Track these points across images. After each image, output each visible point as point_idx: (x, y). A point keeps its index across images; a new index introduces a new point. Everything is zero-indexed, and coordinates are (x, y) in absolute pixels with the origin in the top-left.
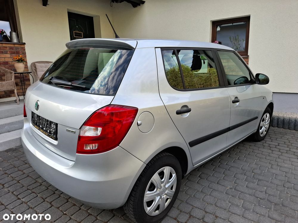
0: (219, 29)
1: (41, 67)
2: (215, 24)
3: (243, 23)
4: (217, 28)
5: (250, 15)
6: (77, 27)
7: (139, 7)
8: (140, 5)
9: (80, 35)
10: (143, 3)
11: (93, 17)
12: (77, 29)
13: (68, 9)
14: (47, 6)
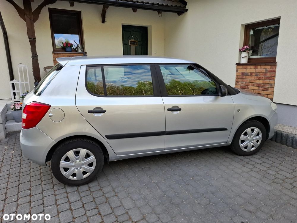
0: (252, 33)
3: (277, 25)
4: (250, 31)
5: (280, 17)
9: (134, 43)
10: (187, 10)
11: (147, 27)
12: (133, 38)
13: (122, 23)
14: (105, 23)
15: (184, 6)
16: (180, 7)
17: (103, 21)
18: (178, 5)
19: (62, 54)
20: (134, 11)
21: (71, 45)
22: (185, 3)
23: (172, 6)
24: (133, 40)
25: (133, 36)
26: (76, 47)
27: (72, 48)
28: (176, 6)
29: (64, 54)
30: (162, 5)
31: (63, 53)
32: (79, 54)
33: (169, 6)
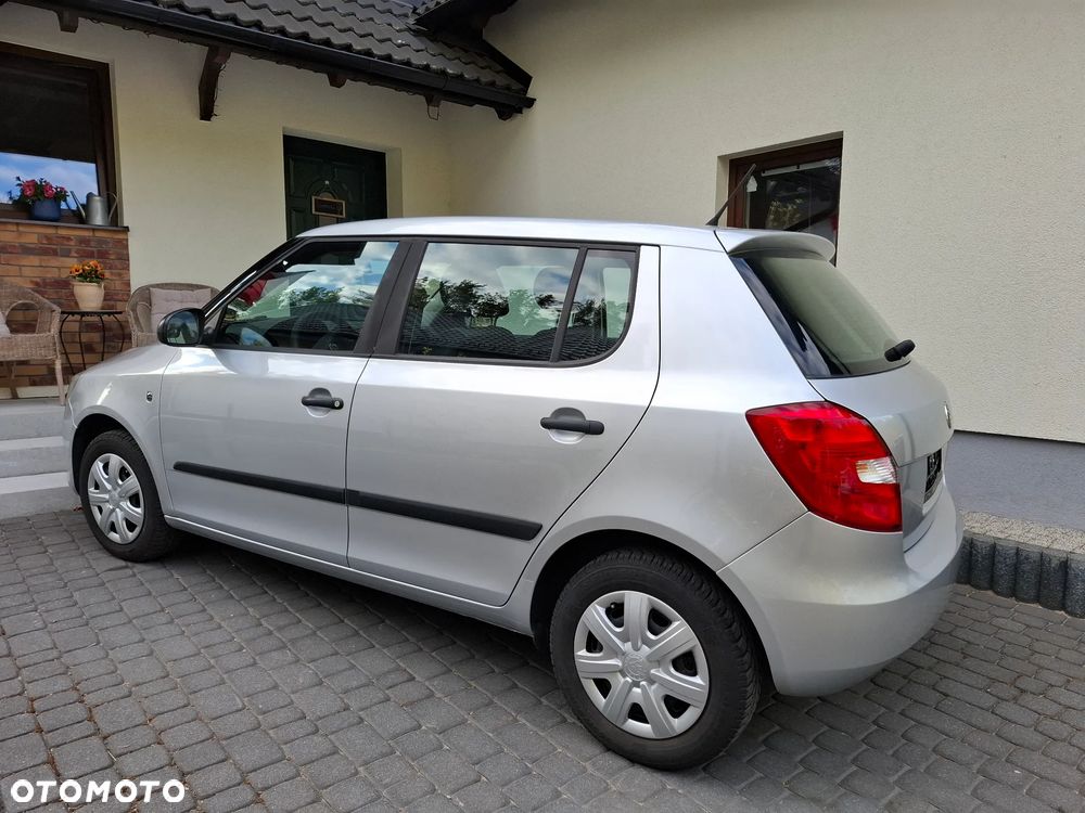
1: (165, 300)
5: (842, 132)
7: (517, 117)
8: (521, 112)
10: (530, 103)
11: (384, 154)
12: (327, 190)
13: (284, 128)
14: (213, 118)
15: (522, 87)
16: (508, 88)
17: (207, 113)
18: (501, 80)
19: (14, 228)
20: (336, 82)
21: (61, 195)
22: (525, 79)
23: (477, 80)
24: (327, 198)
25: (327, 182)
26: (83, 205)
27: (63, 206)
28: (493, 84)
29: (21, 229)
30: (443, 72)
31: (17, 224)
32: (94, 230)
33: (469, 81)
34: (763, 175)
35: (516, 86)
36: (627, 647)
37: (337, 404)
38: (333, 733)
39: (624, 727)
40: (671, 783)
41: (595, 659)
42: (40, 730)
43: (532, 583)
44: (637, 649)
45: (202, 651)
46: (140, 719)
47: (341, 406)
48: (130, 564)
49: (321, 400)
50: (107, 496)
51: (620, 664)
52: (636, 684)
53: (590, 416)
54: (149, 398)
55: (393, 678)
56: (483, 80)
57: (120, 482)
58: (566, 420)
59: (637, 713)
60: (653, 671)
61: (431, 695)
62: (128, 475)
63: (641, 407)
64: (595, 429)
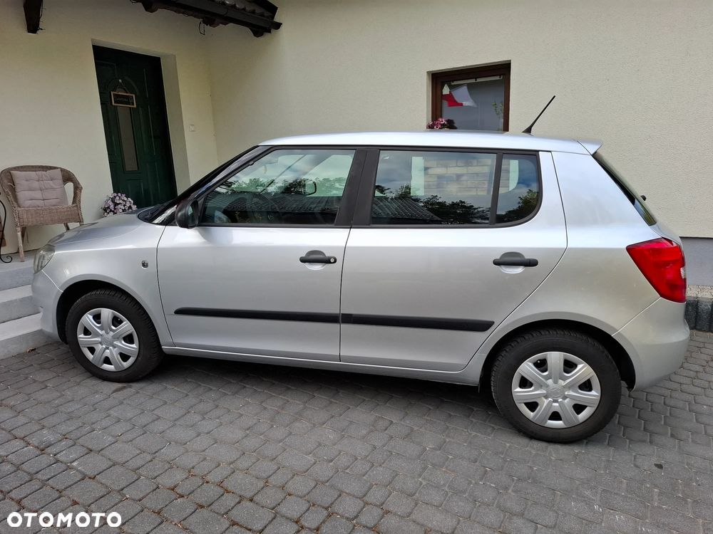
0: (446, 91)
1: (27, 181)
2: (439, 79)
3: (497, 78)
4: (442, 88)
5: (510, 61)
6: (120, 81)
7: (267, 36)
8: (270, 32)
9: (127, 100)
10: (278, 26)
11: (159, 59)
12: (121, 86)
13: (92, 40)
14: (39, 32)
15: (271, 14)
16: (262, 15)
17: (33, 27)
18: (259, 10)
20: (149, 9)
22: (273, 9)
23: (244, 9)
24: (121, 92)
28: (253, 12)
33: (238, 9)
34: (452, 84)
35: (267, 14)
36: (550, 382)
37: (332, 260)
38: (383, 463)
39: (545, 425)
40: (576, 449)
41: (525, 392)
42: (202, 507)
43: (485, 356)
44: (556, 382)
45: (248, 432)
46: (261, 484)
47: (335, 261)
48: (125, 385)
49: (314, 257)
50: (99, 339)
51: (545, 392)
52: (556, 401)
53: (528, 256)
54: (145, 265)
55: (381, 424)
56: (248, 9)
57: (114, 328)
58: (510, 259)
59: (556, 416)
60: (566, 393)
61: (412, 430)
62: (121, 322)
63: (562, 249)
64: (532, 263)
